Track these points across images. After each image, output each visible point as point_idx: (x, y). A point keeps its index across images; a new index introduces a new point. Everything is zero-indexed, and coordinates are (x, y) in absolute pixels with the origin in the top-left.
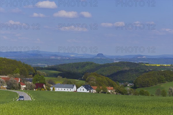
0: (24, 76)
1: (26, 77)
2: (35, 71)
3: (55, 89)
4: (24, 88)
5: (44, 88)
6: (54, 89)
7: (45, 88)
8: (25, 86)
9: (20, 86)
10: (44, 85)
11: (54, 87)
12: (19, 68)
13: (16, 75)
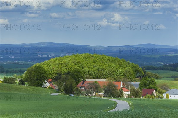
0: (129, 80)
1: (132, 81)
2: (144, 72)
3: (169, 96)
4: (128, 95)
5: (154, 95)
6: (167, 97)
7: (156, 95)
8: (129, 93)
9: (122, 92)
10: (154, 91)
11: (167, 94)
12: (122, 68)
13: (118, 78)
